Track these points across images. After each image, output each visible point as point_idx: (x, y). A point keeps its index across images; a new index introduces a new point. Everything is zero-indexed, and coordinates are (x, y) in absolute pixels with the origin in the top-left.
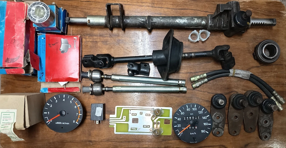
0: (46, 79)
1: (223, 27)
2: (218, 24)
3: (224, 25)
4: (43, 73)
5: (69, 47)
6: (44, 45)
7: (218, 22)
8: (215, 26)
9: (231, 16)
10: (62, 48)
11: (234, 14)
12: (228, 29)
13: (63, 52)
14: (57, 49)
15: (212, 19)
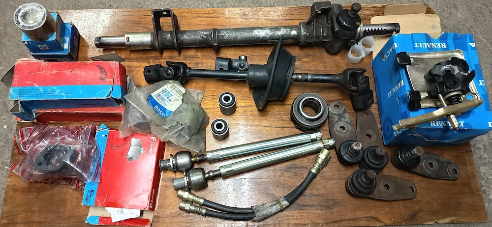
0: (96, 200)
1: (323, 37)
2: (315, 33)
3: (325, 34)
4: (92, 191)
5: (142, 152)
6: (103, 146)
7: (315, 29)
8: (311, 36)
9: (332, 18)
10: (130, 153)
11: (337, 15)
12: (330, 40)
13: (131, 158)
14: (122, 154)
15: (306, 26)
